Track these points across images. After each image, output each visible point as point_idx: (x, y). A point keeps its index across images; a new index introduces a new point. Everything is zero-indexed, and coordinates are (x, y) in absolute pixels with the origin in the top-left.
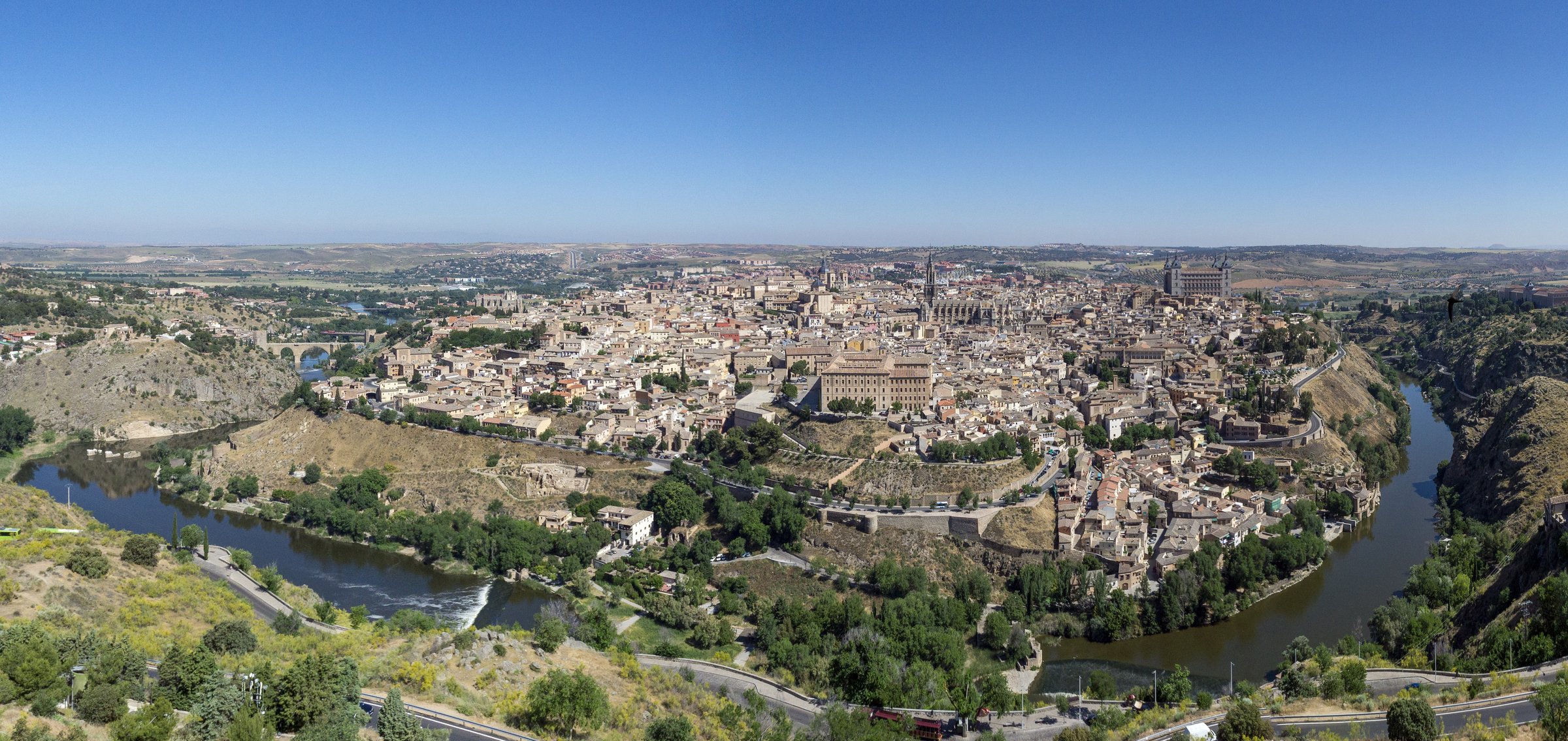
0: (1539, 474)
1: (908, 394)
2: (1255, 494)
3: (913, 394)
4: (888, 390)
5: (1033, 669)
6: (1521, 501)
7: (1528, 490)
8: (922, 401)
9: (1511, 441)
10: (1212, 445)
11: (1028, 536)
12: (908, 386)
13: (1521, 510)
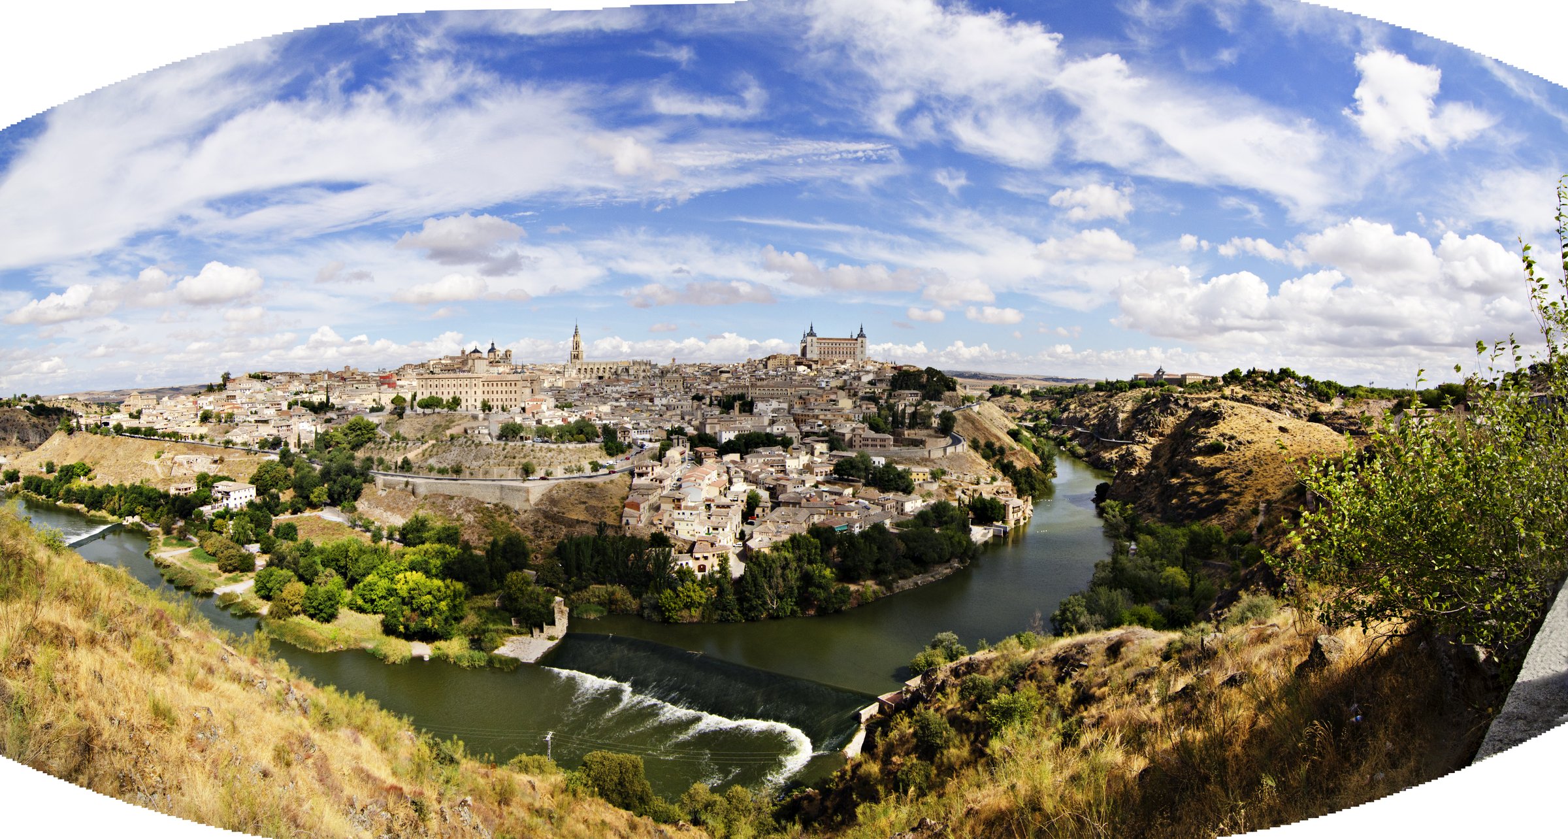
0: (1242, 477)
1: (499, 396)
2: (886, 495)
3: (504, 396)
4: (479, 392)
5: (551, 638)
6: (1225, 502)
7: (1231, 492)
8: (513, 403)
9: (1200, 449)
10: (834, 453)
11: (587, 509)
12: (499, 389)
13: (1226, 510)
